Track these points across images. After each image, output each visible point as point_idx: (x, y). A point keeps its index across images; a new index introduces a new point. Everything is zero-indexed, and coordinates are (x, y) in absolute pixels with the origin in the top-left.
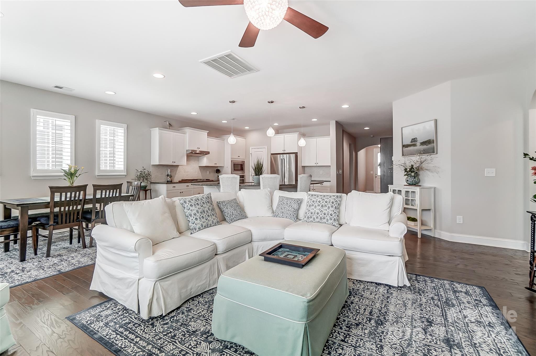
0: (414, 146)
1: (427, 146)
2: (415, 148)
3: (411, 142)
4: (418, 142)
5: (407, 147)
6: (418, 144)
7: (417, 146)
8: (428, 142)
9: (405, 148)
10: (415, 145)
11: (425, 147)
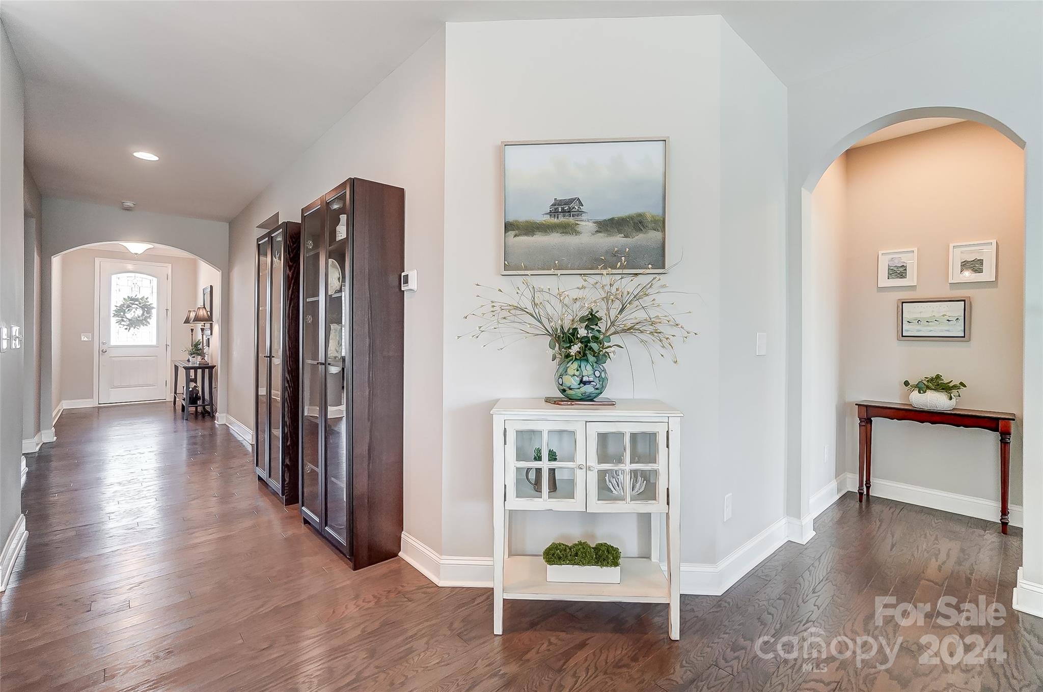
0: (566, 233)
1: (626, 237)
2: (570, 241)
3: (554, 213)
4: (584, 217)
5: (526, 234)
6: (586, 225)
7: (577, 233)
8: (634, 223)
9: (515, 236)
10: (567, 229)
11: (617, 240)
